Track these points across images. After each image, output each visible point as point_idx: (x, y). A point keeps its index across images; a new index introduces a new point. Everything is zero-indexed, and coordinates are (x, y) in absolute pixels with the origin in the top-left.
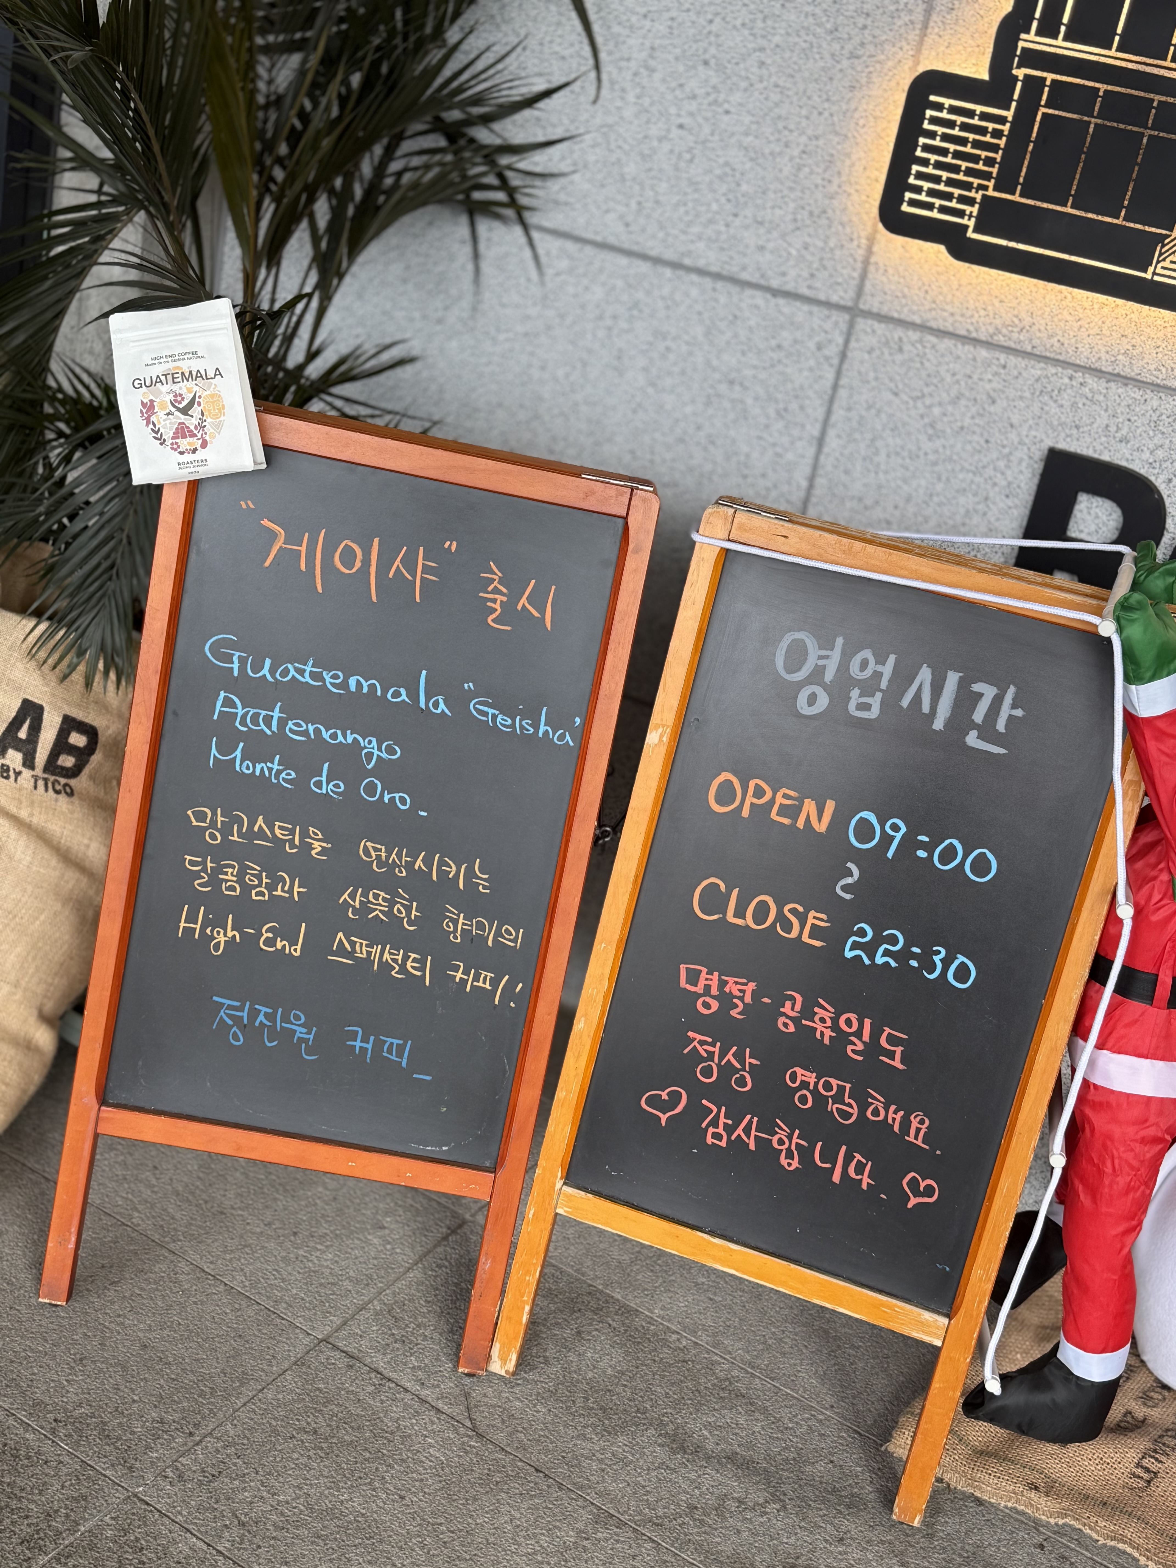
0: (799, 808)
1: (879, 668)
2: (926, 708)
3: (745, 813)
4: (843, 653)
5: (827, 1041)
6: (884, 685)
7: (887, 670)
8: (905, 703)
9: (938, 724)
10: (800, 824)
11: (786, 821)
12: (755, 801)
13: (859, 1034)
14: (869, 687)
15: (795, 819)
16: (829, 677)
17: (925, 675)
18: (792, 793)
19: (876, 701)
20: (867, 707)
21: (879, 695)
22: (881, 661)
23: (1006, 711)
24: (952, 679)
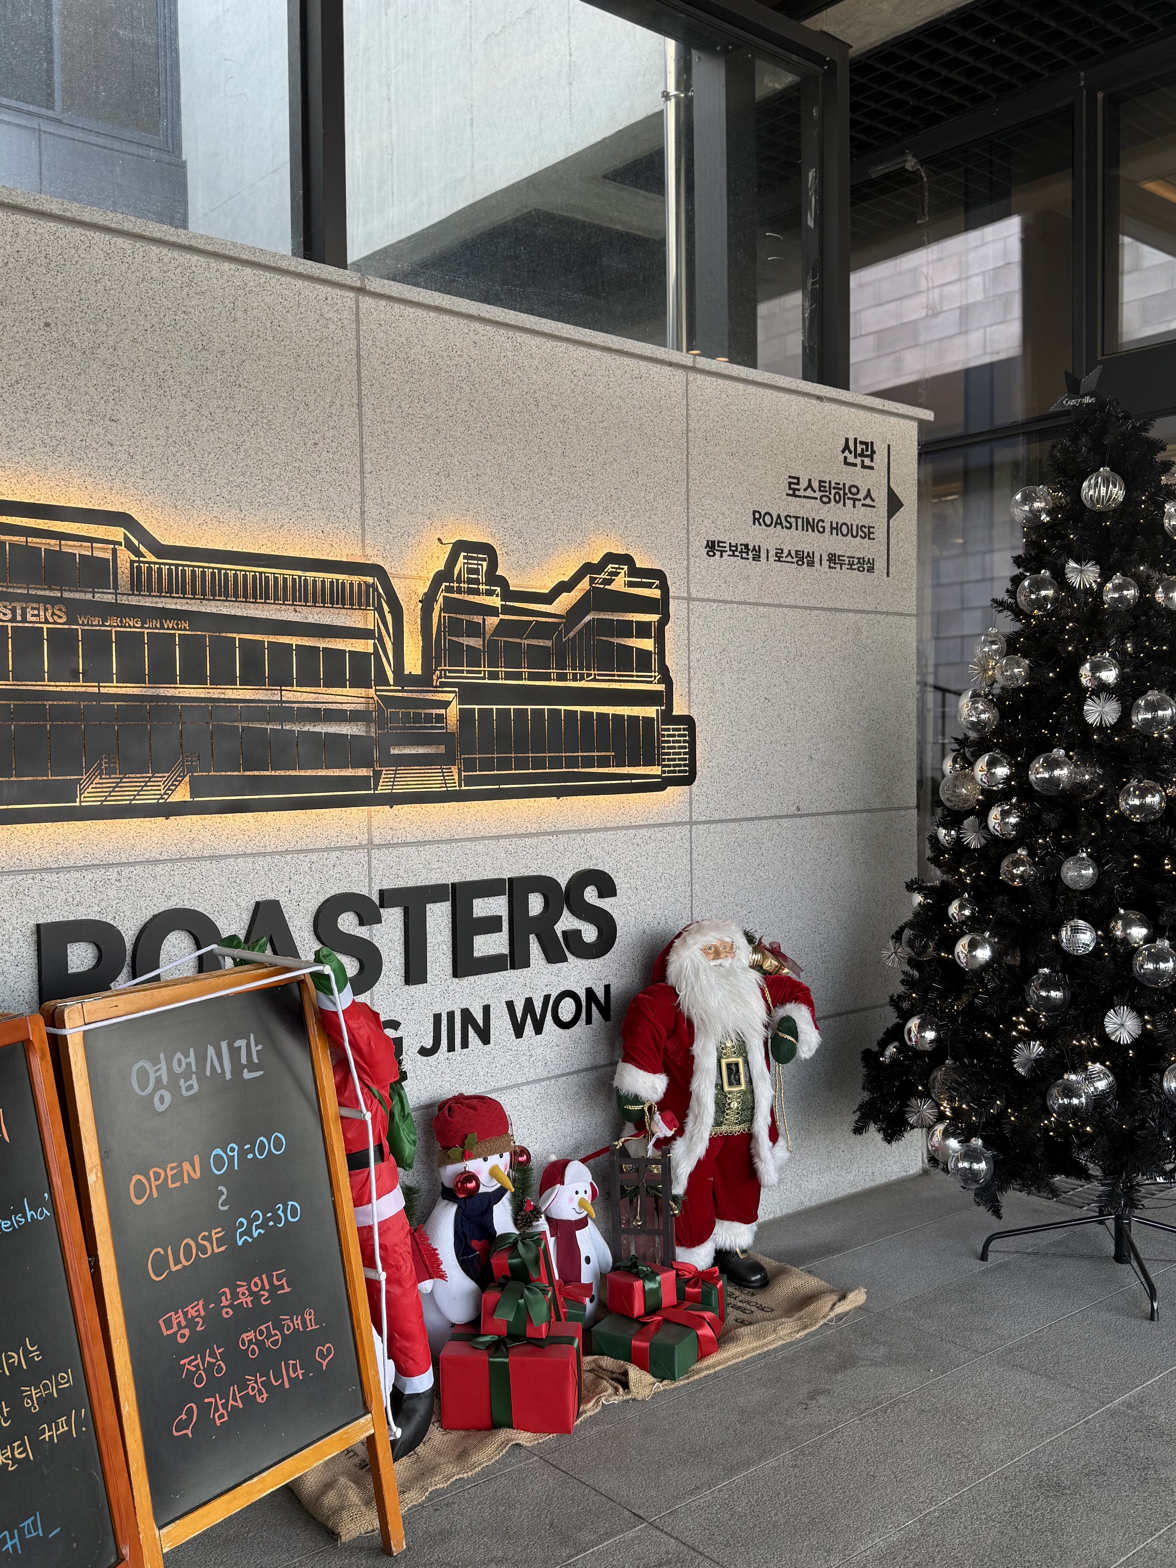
0: (182, 1171)
1: (188, 1060)
2: (219, 1071)
3: (155, 1195)
4: (167, 1062)
5: (250, 1306)
6: (194, 1069)
7: (192, 1059)
8: (208, 1073)
9: (228, 1076)
10: (186, 1181)
11: (178, 1184)
12: (157, 1183)
13: (263, 1289)
14: (187, 1076)
15: (182, 1180)
16: (165, 1080)
17: (211, 1051)
18: (174, 1165)
19: (194, 1081)
20: (190, 1088)
21: (194, 1076)
22: (187, 1056)
23: (254, 1050)
24: (224, 1045)
